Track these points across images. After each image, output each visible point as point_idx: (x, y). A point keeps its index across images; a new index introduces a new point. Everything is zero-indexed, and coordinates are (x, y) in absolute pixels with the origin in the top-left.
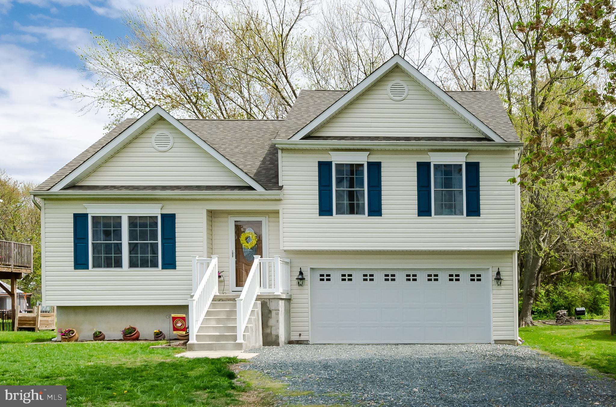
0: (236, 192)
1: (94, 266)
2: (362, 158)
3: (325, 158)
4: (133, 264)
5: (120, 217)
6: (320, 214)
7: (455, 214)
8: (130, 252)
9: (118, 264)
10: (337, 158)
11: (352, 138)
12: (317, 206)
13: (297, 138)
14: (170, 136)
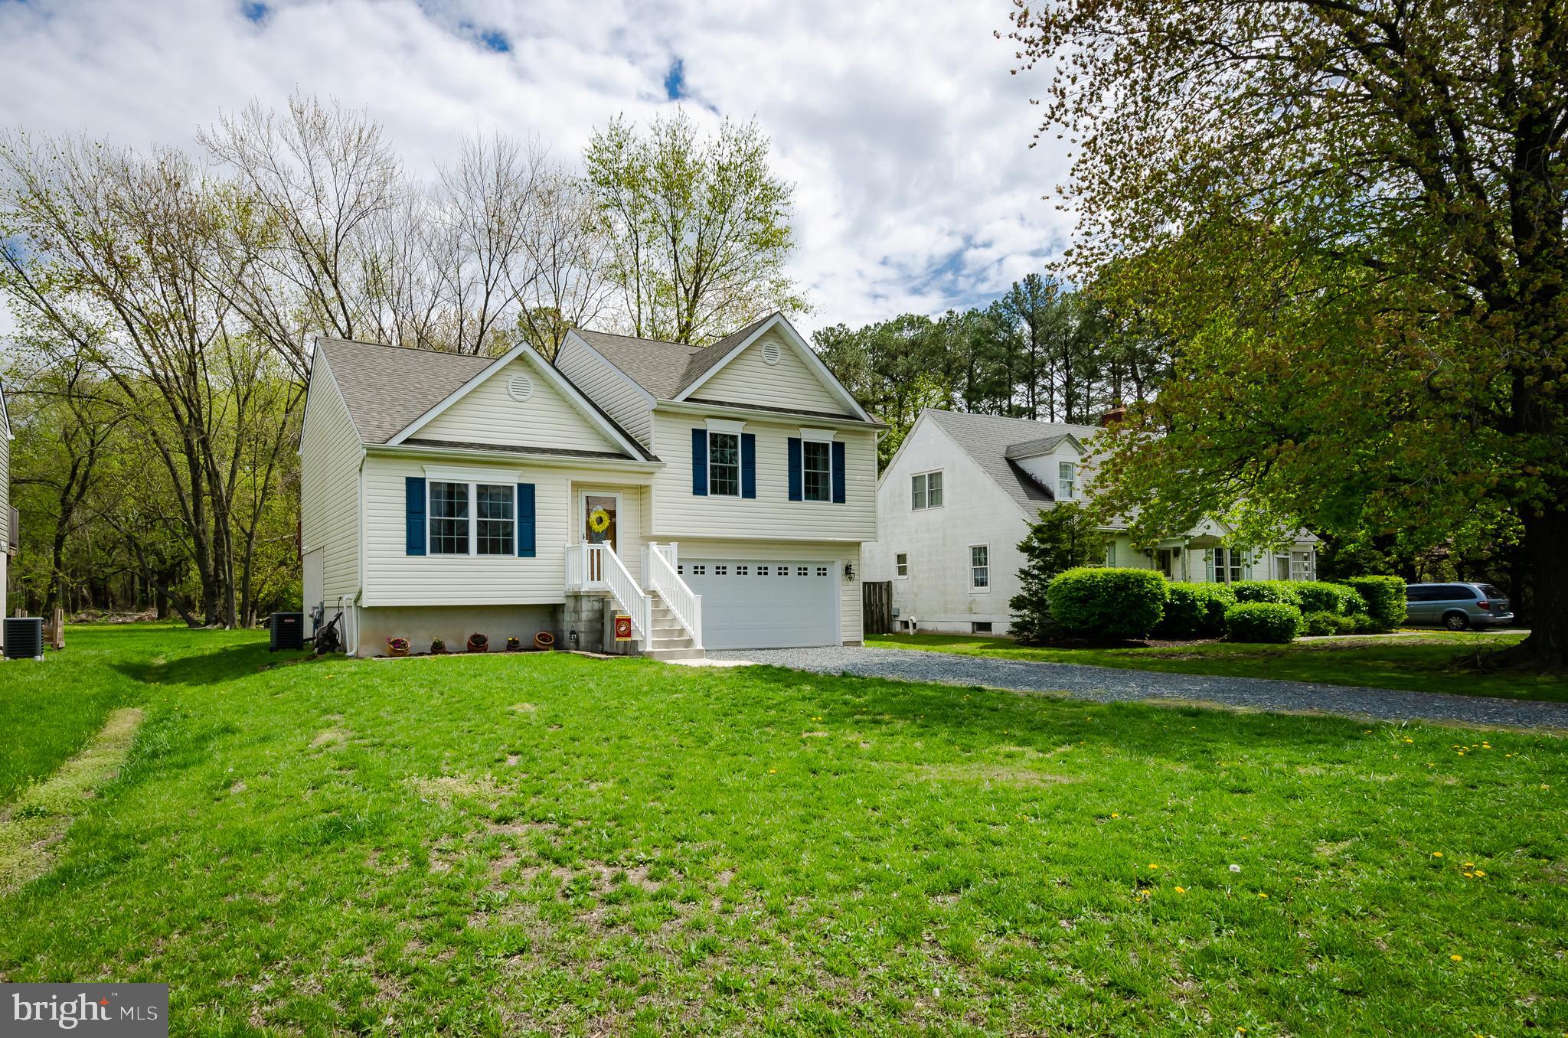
0: (605, 460)
1: (432, 551)
2: (736, 429)
3: (700, 426)
4: (482, 549)
5: (466, 486)
6: (695, 493)
7: (817, 499)
8: (479, 534)
9: (463, 548)
10: (714, 427)
11: (731, 404)
12: (691, 484)
13: (680, 399)
14: (530, 381)
